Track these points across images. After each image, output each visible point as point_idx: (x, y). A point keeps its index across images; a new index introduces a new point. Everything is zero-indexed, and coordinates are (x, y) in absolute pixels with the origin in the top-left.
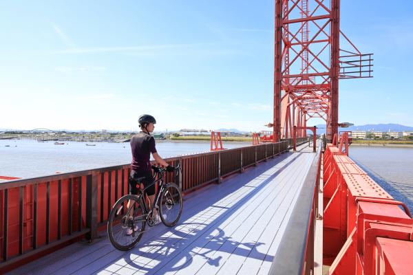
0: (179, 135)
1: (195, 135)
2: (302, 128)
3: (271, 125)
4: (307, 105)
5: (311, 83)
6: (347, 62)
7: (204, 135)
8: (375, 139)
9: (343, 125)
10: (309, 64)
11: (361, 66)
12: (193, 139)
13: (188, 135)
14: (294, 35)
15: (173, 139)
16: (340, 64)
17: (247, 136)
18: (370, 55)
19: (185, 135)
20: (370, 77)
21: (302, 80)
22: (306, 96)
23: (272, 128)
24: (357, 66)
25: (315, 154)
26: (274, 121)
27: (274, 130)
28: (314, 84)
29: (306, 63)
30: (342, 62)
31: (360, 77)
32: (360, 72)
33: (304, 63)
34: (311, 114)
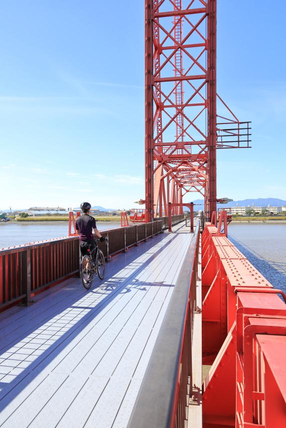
0: (27, 215)
1: (49, 215)
2: (178, 205)
3: (142, 202)
4: (183, 177)
5: (186, 153)
6: (225, 130)
7: (61, 215)
8: (255, 215)
9: (222, 201)
10: (184, 131)
11: (239, 135)
12: (46, 220)
13: (40, 215)
14: (167, 95)
15: (19, 220)
16: (218, 132)
17: (115, 214)
18: (248, 123)
19: (36, 215)
20: (248, 147)
21: (176, 148)
22: (181, 167)
23: (144, 205)
24: (235, 135)
25: (193, 234)
26: (146, 198)
27: (146, 208)
28: (190, 154)
29: (181, 130)
30: (219, 130)
31: (239, 147)
32: (239, 141)
33: (179, 129)
34: (187, 188)
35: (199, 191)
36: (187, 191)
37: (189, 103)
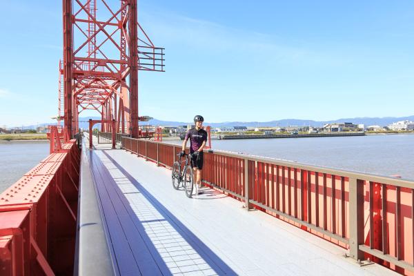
4: (85, 94)
6: (144, 53)
10: (98, 48)
11: (154, 59)
18: (162, 49)
20: (162, 71)
22: (93, 84)
24: (151, 59)
26: (65, 113)
27: (66, 124)
29: (93, 46)
30: (139, 53)
31: (154, 70)
32: (154, 65)
33: (91, 46)
34: (84, 105)
35: (96, 109)
36: (84, 108)
37: (111, 22)
